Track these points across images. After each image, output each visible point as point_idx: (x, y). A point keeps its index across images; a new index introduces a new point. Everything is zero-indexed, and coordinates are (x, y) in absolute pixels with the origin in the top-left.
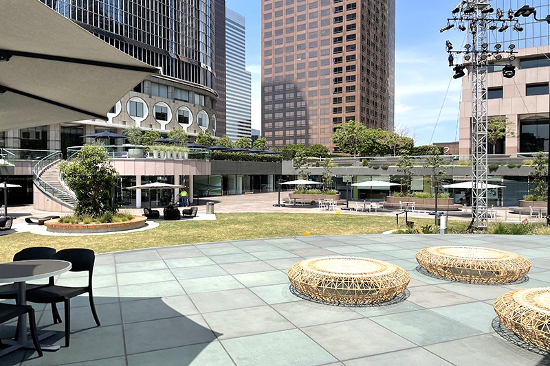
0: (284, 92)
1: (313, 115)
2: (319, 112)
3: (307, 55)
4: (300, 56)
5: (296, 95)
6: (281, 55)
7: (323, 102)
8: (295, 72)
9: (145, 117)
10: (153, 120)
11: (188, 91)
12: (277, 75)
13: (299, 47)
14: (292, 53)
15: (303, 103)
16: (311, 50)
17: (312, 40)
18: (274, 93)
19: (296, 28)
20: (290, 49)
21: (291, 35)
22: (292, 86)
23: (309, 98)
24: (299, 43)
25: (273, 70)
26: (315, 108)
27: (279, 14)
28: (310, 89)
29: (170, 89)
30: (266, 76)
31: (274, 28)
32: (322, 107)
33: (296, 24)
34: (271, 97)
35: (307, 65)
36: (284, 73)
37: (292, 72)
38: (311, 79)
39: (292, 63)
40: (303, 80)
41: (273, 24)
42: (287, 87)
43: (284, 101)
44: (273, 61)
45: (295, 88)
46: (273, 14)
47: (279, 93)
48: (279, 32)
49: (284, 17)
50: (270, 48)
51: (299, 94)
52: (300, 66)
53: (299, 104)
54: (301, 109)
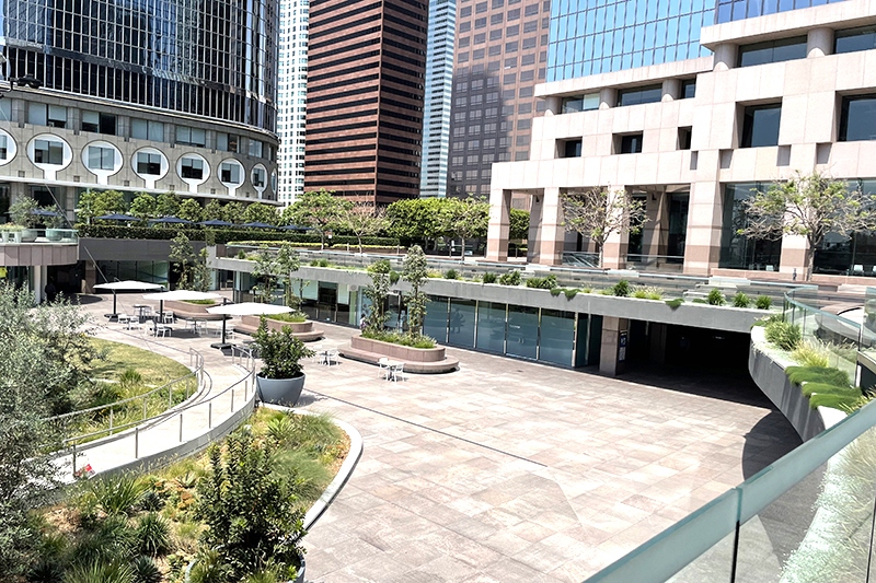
3: (519, 61)
4: (509, 62)
5: (498, 128)
6: (481, 62)
10: (131, 175)
11: (205, 131)
13: (509, 47)
14: (498, 58)
16: (524, 53)
17: (527, 36)
18: (468, 122)
20: (497, 50)
21: (499, 27)
24: (508, 40)
29: (169, 128)
31: (474, 17)
34: (463, 130)
35: (518, 77)
39: (496, 74)
40: (512, 102)
41: (473, 9)
45: (499, 115)
47: (475, 123)
51: (503, 126)
52: (509, 79)
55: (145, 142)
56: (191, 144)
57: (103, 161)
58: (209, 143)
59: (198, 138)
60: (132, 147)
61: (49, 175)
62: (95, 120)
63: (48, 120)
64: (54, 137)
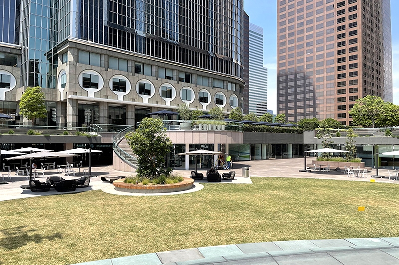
0: (295, 80)
1: (320, 96)
2: (325, 93)
3: (315, 50)
4: (309, 51)
5: (305, 82)
6: (293, 52)
7: (328, 86)
8: (304, 64)
9: (192, 100)
10: (198, 103)
11: (224, 80)
12: (289, 67)
13: (308, 44)
14: (302, 50)
15: (311, 88)
16: (318, 46)
17: (318, 38)
18: (287, 81)
19: (305, 30)
20: (301, 46)
21: (302, 35)
22: (302, 75)
23: (316, 84)
24: (308, 41)
25: (287, 64)
26: (321, 91)
27: (291, 21)
28: (317, 76)
29: (210, 80)
30: (281, 69)
31: (287, 32)
32: (329, 90)
33: (305, 27)
34: (284, 84)
35: (315, 57)
36: (295, 66)
37: (302, 64)
38: (318, 68)
39: (302, 57)
40: (311, 70)
41: (287, 29)
42: (298, 75)
43: (296, 87)
44: (287, 57)
45: (305, 76)
46: (287, 22)
47: (291, 80)
48: (292, 34)
49: (296, 23)
50: (284, 47)
51: (308, 81)
52: (309, 59)
53: (308, 88)
54: (310, 92)
55: (202, 87)
56: (218, 87)
57: (187, 96)
58: (225, 86)
59: (221, 84)
60: (198, 89)
61: (167, 103)
62: (183, 76)
63: (166, 76)
64: (168, 85)
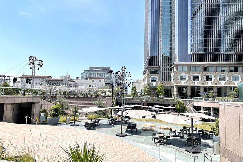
9: (240, 80)
57: (236, 79)
61: (223, 84)
62: (233, 69)
63: (221, 70)
64: (223, 74)
